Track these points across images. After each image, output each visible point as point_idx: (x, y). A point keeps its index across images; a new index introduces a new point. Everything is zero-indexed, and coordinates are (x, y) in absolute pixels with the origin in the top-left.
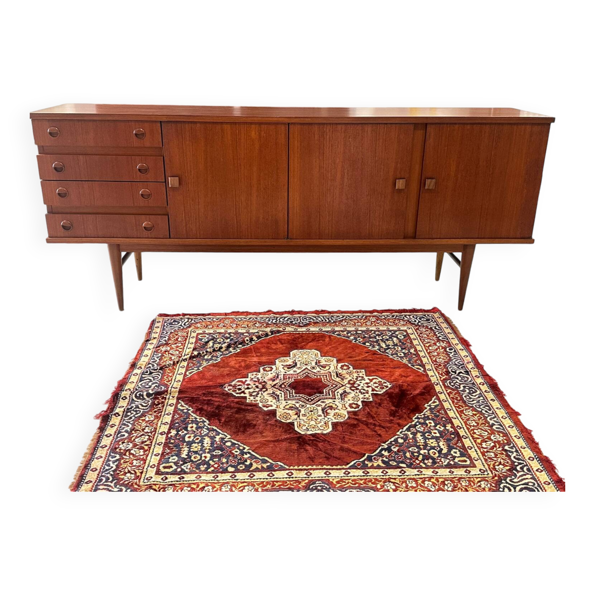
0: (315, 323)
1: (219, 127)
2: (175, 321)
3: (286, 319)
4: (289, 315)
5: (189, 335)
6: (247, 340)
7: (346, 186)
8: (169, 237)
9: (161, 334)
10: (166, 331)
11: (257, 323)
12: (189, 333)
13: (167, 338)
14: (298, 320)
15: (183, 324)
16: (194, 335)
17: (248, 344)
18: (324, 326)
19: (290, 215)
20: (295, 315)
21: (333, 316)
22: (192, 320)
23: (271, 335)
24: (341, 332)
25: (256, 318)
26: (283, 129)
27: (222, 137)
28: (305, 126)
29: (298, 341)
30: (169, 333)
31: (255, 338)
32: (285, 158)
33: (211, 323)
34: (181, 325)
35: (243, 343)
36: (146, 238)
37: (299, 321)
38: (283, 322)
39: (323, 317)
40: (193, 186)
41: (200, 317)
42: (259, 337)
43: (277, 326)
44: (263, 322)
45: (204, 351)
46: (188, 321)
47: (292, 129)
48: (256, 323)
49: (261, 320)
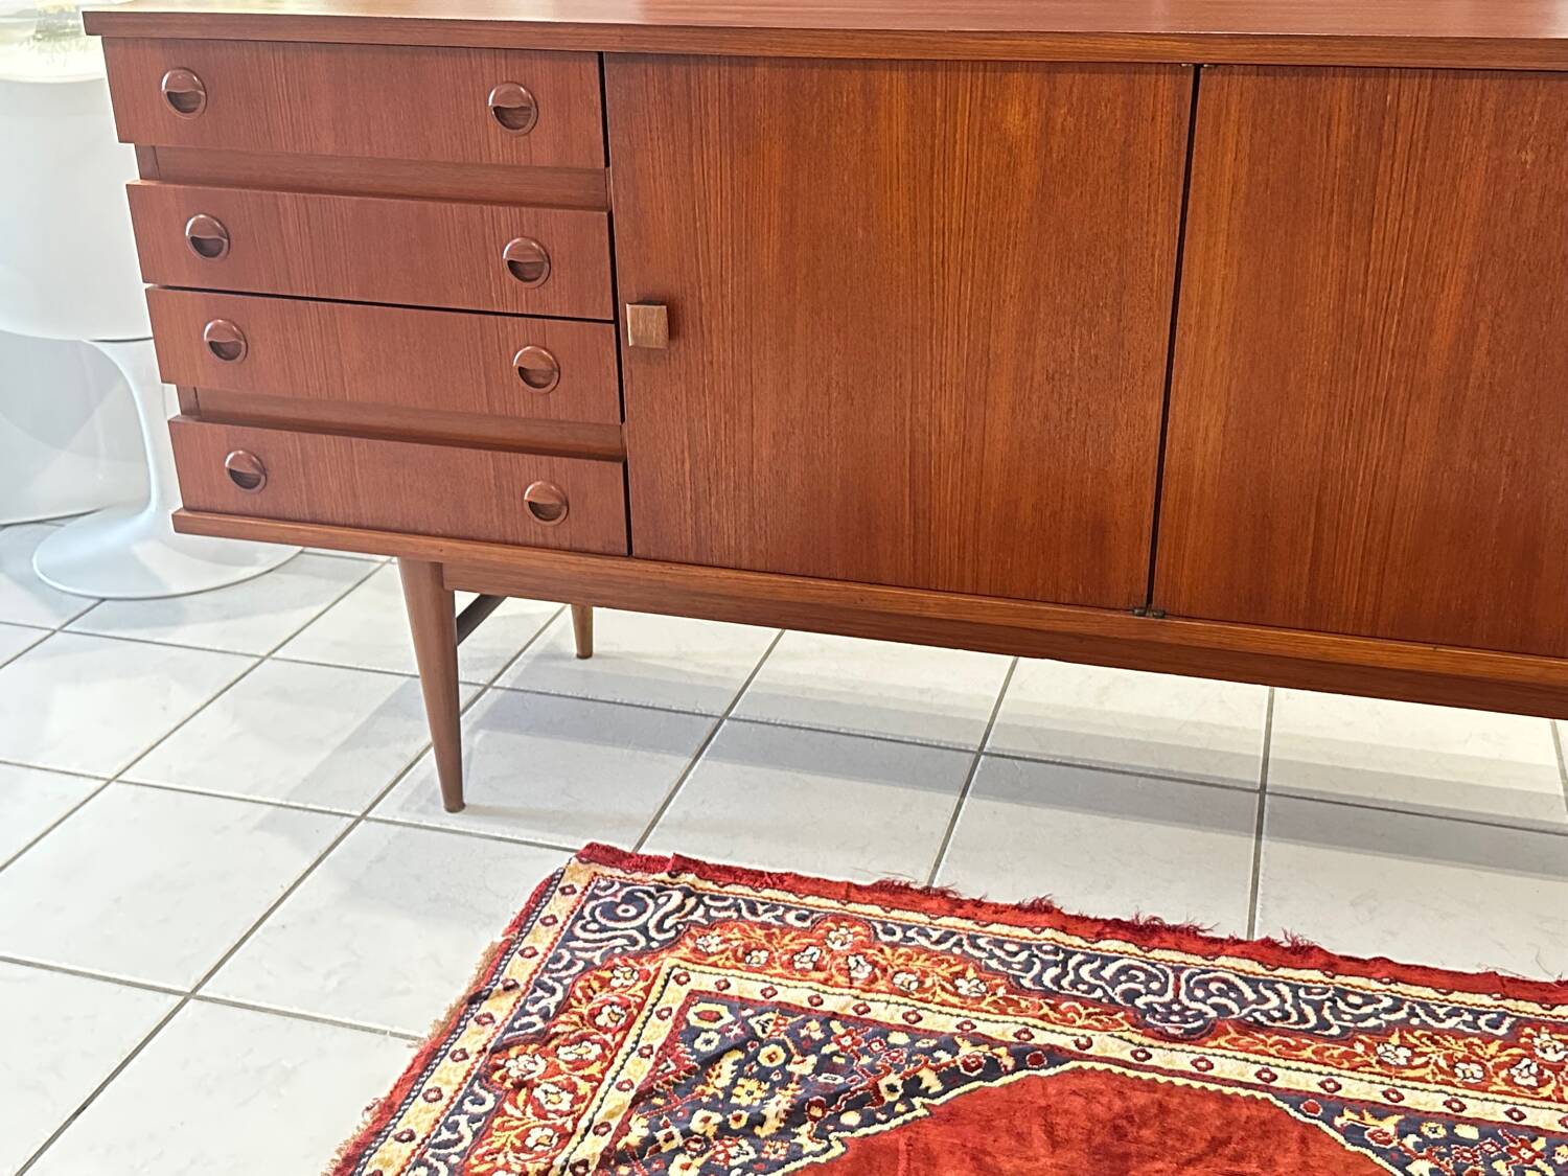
0: (1247, 1027)
1: (853, 80)
2: (630, 899)
3: (1107, 973)
4: (1131, 948)
5: (652, 999)
6: (892, 1089)
7: (1480, 387)
8: (626, 551)
9: (546, 969)
10: (572, 951)
11: (970, 974)
12: (660, 982)
13: (559, 996)
14: (1162, 992)
15: (652, 924)
16: (675, 996)
17: (890, 1111)
18: (1289, 1052)
19: (1168, 505)
20: (1157, 954)
21: (1343, 993)
22: (700, 902)
23: (1017, 1069)
24: (1369, 1119)
25: (973, 940)
26: (1166, 92)
27: (867, 130)
28: (1283, 82)
29: (1137, 1140)
30: (580, 965)
31: (930, 1080)
32: (1163, 238)
33: (770, 937)
34: (644, 930)
35: (867, 1101)
36: (536, 546)
37: (1169, 996)
38: (1093, 988)
39: (1294, 989)
40: (728, 344)
41: (739, 889)
42: (951, 1078)
43: (1053, 1008)
44: (996, 973)
45: (676, 1131)
46: (682, 906)
47: (1213, 95)
48: (962, 975)
49: (992, 956)
